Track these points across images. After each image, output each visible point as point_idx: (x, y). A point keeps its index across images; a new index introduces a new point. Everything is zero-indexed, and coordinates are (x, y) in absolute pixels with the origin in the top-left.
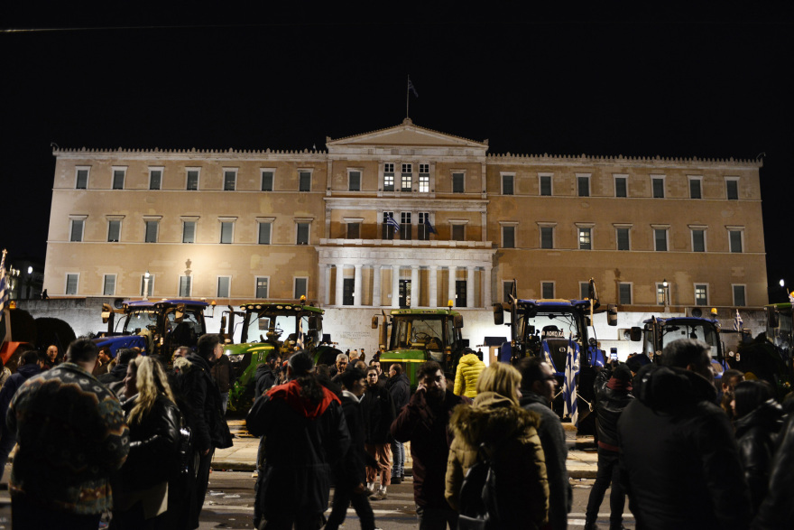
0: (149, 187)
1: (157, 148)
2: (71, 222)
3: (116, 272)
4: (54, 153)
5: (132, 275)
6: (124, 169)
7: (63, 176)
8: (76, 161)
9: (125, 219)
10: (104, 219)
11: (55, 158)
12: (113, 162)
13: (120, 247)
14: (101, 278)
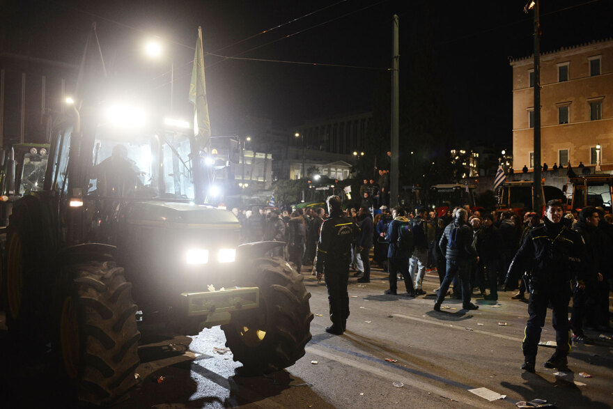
0: (590, 74)
1: (594, 41)
2: (529, 114)
3: (569, 147)
4: (511, 64)
5: (583, 148)
6: (568, 64)
7: (519, 80)
8: (528, 66)
9: (573, 103)
10: (554, 107)
11: (512, 67)
12: (558, 61)
13: (570, 127)
14: (556, 153)
